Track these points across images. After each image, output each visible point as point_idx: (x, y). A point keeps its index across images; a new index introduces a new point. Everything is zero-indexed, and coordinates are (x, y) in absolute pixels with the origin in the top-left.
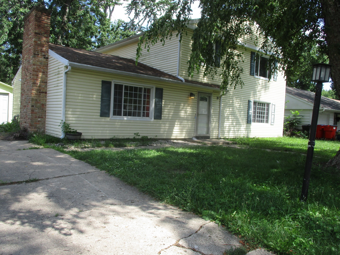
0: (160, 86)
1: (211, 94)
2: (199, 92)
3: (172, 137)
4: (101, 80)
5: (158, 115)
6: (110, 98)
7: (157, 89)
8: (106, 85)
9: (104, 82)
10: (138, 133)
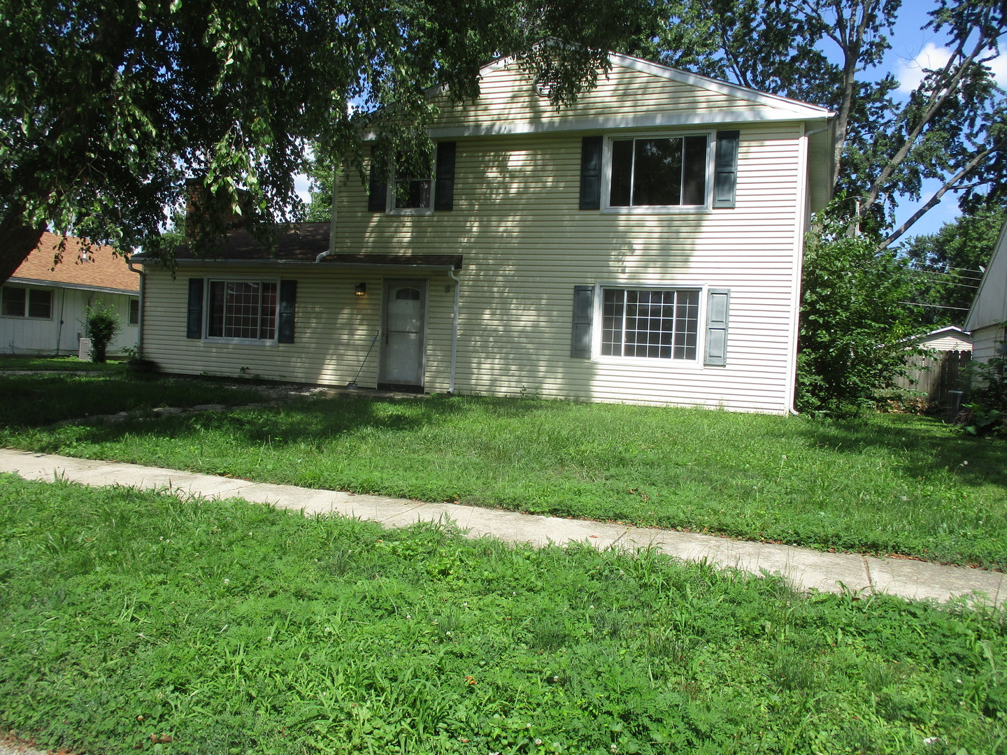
0: (289, 277)
1: (426, 280)
2: (386, 279)
3: (320, 382)
4: (188, 278)
5: (288, 336)
6: (202, 307)
7: (284, 283)
8: (195, 287)
9: (191, 281)
10: (247, 368)
